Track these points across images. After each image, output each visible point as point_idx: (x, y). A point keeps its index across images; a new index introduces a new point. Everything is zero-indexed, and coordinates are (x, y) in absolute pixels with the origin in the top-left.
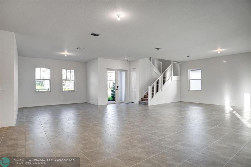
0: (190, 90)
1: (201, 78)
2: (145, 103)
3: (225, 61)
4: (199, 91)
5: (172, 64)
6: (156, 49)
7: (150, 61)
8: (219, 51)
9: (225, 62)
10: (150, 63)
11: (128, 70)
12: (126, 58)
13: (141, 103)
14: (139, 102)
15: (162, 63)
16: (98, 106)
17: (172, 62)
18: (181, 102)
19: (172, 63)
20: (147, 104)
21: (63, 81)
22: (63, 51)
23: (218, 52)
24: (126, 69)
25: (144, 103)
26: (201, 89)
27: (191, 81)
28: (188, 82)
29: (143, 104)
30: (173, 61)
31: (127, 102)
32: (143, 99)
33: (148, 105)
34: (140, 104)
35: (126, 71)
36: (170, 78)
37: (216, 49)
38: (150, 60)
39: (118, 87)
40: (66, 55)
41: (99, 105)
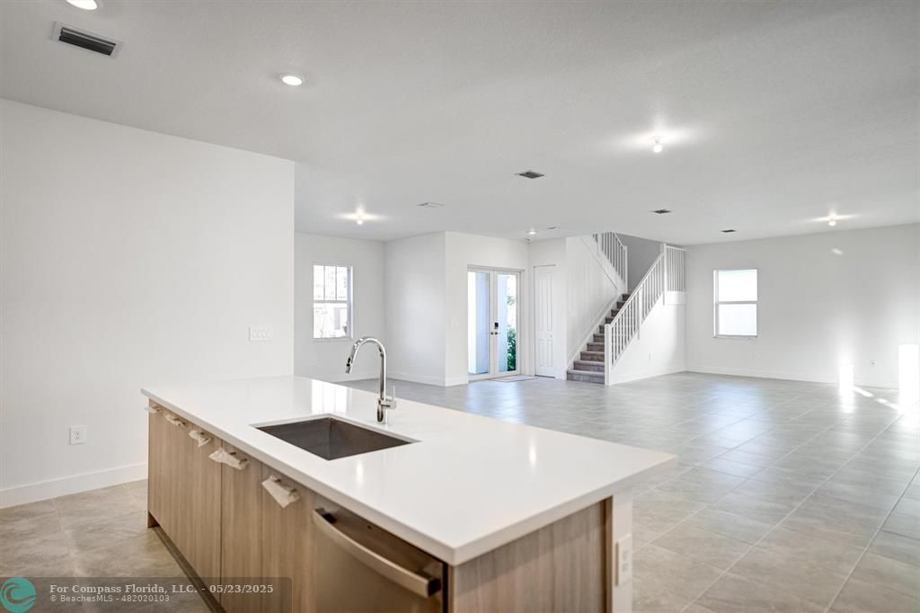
0: (717, 335)
1: (756, 299)
2: (590, 376)
3: (840, 249)
4: (749, 337)
5: (665, 254)
6: (657, 212)
7: (595, 243)
8: (832, 220)
9: (837, 252)
10: (596, 247)
11: (524, 270)
12: (532, 233)
13: (575, 377)
14: (568, 373)
15: (625, 248)
16: (444, 387)
17: (665, 247)
18: (687, 373)
19: (665, 251)
20: (600, 380)
21: (315, 305)
22: (352, 210)
23: (828, 222)
24: (519, 267)
25: (588, 378)
26: (755, 334)
27: (721, 306)
28: (711, 309)
29: (584, 381)
30: (668, 244)
31: (521, 374)
32: (579, 364)
33: (603, 383)
34: (572, 380)
35: (519, 273)
36: (661, 298)
37: (825, 214)
38: (596, 240)
39: (496, 325)
40: (360, 223)
41: (447, 385)
